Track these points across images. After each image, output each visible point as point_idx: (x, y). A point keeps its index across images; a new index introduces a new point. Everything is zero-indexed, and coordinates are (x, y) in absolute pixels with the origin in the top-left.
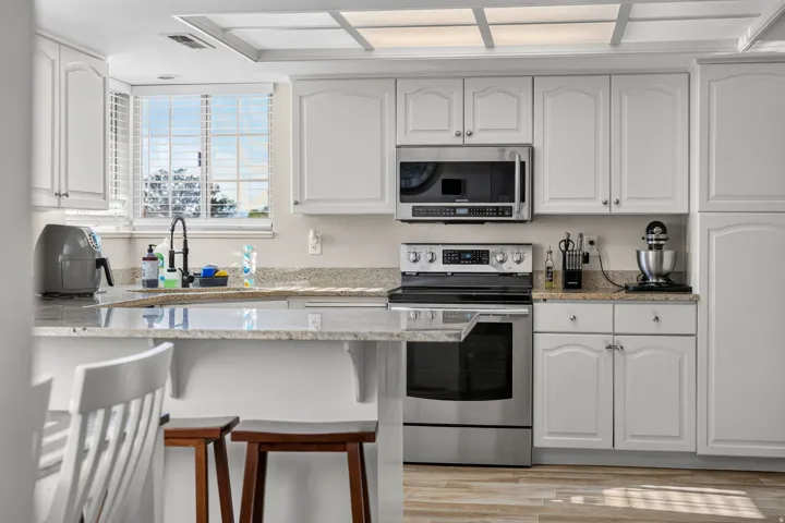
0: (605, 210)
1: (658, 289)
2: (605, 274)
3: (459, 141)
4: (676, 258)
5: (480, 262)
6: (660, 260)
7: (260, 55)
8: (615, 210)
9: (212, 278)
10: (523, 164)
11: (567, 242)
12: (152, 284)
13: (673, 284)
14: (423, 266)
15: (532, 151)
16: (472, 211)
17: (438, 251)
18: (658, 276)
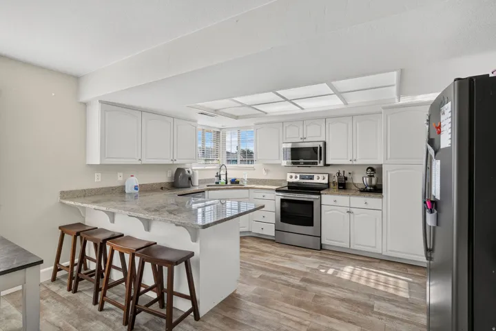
0: (351, 163)
1: (370, 191)
2: (355, 184)
3: (302, 141)
4: (377, 181)
5: (311, 179)
6: (371, 181)
7: (237, 118)
8: (354, 163)
9: (234, 182)
10: (320, 148)
11: (339, 173)
12: (217, 183)
13: (377, 190)
14: (294, 180)
15: (325, 144)
16: (305, 163)
17: (298, 175)
18: (370, 186)
